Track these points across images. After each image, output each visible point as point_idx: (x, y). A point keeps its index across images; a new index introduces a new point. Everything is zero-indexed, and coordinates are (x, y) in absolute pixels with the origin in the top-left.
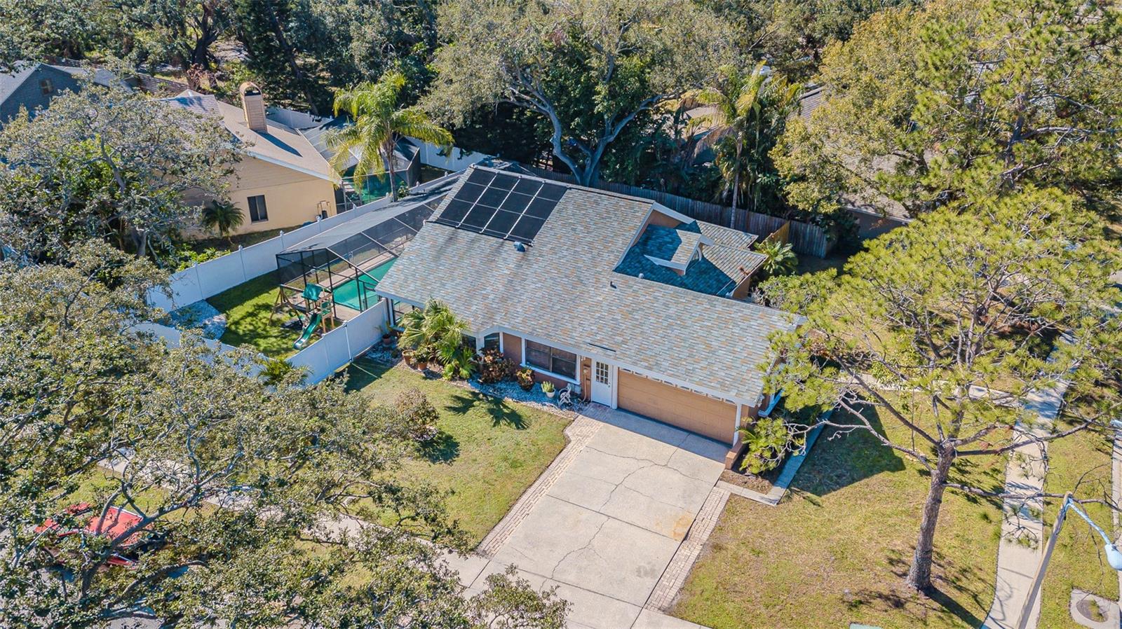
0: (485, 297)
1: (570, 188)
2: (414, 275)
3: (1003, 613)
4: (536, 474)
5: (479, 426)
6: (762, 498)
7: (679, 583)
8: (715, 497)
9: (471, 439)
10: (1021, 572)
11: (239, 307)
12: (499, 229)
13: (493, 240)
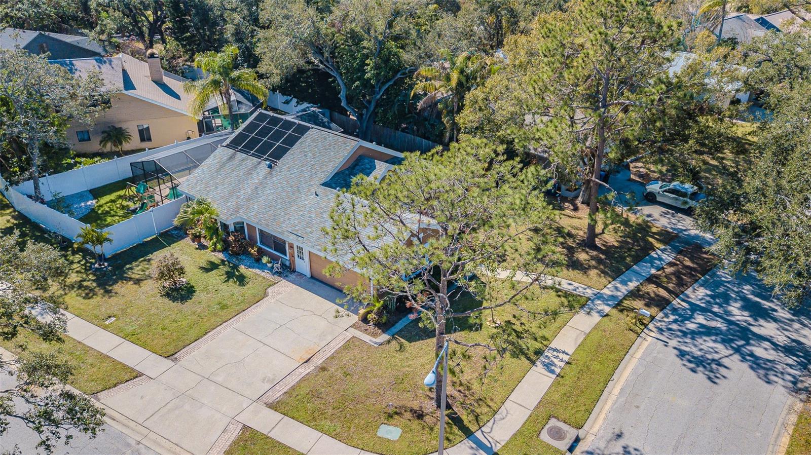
0: (238, 197)
1: (312, 128)
2: (202, 181)
3: (492, 429)
4: (234, 314)
5: (214, 282)
6: (371, 341)
7: (286, 390)
8: (341, 338)
9: (206, 289)
10: (522, 404)
11: (108, 196)
12: (260, 153)
13: (255, 160)
